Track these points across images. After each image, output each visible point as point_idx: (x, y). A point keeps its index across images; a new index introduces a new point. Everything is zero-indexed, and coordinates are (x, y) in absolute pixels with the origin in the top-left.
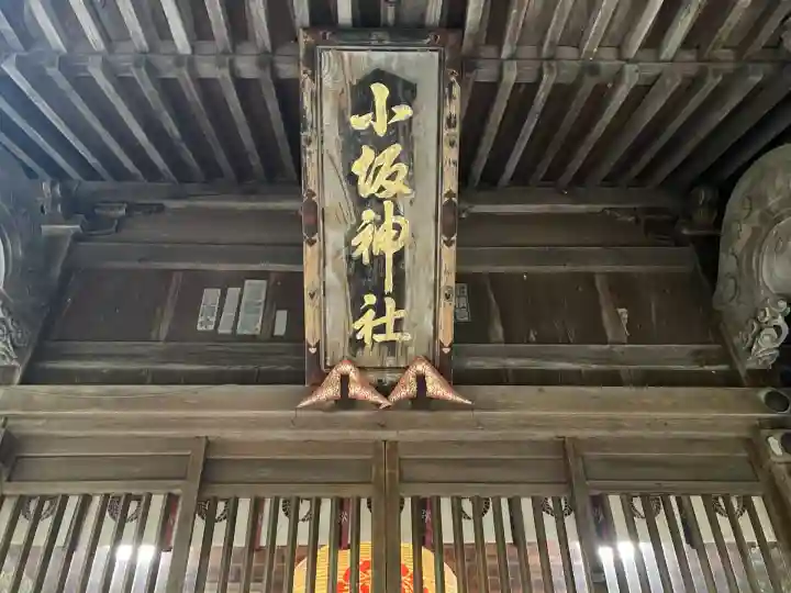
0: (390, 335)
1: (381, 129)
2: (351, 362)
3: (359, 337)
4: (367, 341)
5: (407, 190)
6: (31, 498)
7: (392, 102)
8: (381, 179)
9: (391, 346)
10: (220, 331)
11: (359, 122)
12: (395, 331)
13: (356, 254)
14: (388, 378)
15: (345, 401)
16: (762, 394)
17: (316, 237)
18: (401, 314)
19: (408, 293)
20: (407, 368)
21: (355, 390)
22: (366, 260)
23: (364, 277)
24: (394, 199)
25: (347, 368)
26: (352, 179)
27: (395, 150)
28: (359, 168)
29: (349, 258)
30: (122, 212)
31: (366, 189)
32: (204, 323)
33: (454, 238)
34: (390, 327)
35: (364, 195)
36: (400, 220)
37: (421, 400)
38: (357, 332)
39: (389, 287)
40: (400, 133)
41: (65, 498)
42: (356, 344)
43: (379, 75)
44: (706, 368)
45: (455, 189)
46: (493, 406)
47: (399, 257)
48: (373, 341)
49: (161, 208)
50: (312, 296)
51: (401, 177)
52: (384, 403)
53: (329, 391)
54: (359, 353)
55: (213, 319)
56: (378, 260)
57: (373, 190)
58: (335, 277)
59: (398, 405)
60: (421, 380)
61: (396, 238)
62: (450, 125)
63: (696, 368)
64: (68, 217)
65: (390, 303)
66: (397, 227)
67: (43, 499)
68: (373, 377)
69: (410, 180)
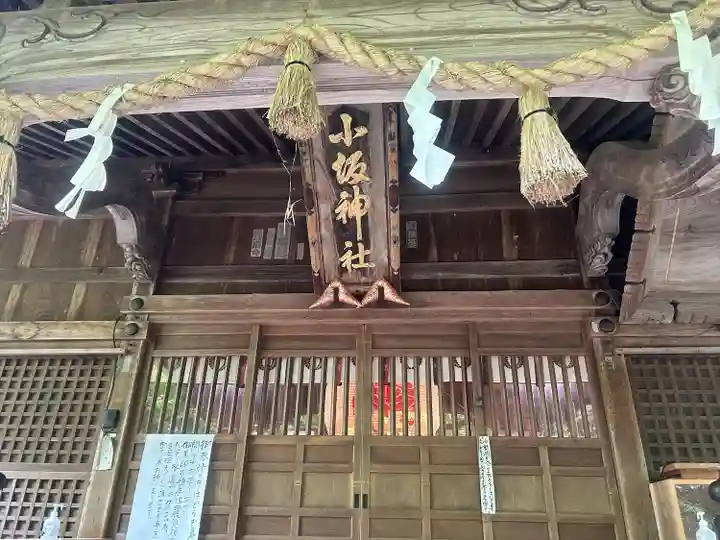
0: (362, 264)
1: (348, 142)
2: (339, 280)
3: (344, 265)
4: (349, 268)
5: (368, 179)
6: (168, 358)
7: (354, 125)
8: (350, 173)
9: (363, 271)
10: (265, 258)
11: (334, 139)
12: (365, 262)
13: (338, 218)
14: (362, 289)
15: (337, 303)
16: (594, 294)
17: (313, 210)
18: (368, 252)
19: (372, 240)
20: (372, 283)
21: (342, 297)
22: (345, 222)
23: (344, 231)
24: (359, 184)
25: (337, 284)
26: (333, 174)
27: (358, 154)
28: (336, 166)
29: (334, 220)
30: (201, 178)
31: (342, 179)
32: (255, 253)
33: (398, 207)
34: (362, 260)
35: (341, 182)
36: (364, 197)
37: (381, 302)
38: (342, 263)
39: (359, 237)
40: (360, 144)
41: (185, 359)
42: (342, 270)
43: (345, 109)
44: (565, 275)
45: (396, 178)
46: (425, 305)
47: (364, 219)
48: (352, 268)
49: (224, 173)
50: (314, 244)
51: (363, 170)
52: (359, 305)
53: (327, 298)
54: (344, 274)
55: (260, 250)
56: (352, 221)
57: (346, 179)
58: (326, 232)
59: (369, 305)
60: (381, 290)
61: (362, 208)
62: (391, 138)
63: (558, 276)
64: (168, 185)
65: (361, 246)
66: (362, 201)
67: (174, 358)
68: (353, 289)
69: (369, 173)
